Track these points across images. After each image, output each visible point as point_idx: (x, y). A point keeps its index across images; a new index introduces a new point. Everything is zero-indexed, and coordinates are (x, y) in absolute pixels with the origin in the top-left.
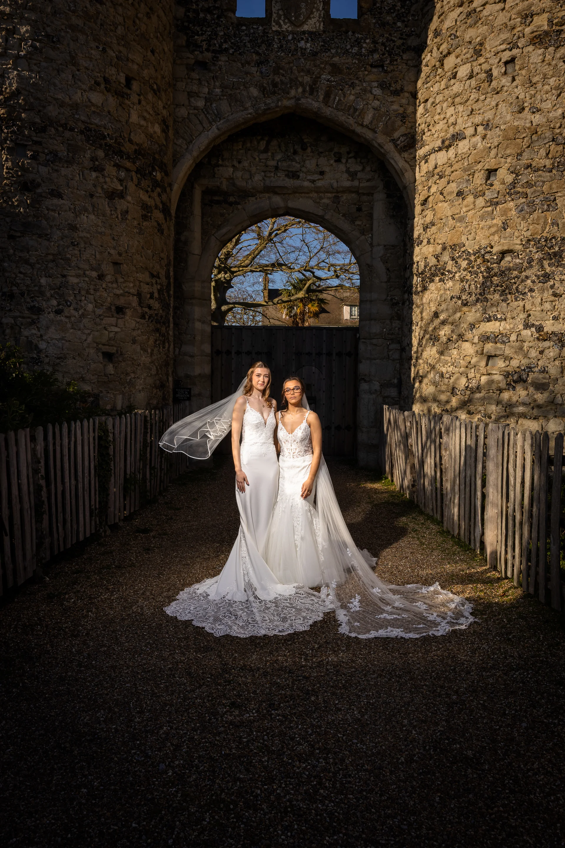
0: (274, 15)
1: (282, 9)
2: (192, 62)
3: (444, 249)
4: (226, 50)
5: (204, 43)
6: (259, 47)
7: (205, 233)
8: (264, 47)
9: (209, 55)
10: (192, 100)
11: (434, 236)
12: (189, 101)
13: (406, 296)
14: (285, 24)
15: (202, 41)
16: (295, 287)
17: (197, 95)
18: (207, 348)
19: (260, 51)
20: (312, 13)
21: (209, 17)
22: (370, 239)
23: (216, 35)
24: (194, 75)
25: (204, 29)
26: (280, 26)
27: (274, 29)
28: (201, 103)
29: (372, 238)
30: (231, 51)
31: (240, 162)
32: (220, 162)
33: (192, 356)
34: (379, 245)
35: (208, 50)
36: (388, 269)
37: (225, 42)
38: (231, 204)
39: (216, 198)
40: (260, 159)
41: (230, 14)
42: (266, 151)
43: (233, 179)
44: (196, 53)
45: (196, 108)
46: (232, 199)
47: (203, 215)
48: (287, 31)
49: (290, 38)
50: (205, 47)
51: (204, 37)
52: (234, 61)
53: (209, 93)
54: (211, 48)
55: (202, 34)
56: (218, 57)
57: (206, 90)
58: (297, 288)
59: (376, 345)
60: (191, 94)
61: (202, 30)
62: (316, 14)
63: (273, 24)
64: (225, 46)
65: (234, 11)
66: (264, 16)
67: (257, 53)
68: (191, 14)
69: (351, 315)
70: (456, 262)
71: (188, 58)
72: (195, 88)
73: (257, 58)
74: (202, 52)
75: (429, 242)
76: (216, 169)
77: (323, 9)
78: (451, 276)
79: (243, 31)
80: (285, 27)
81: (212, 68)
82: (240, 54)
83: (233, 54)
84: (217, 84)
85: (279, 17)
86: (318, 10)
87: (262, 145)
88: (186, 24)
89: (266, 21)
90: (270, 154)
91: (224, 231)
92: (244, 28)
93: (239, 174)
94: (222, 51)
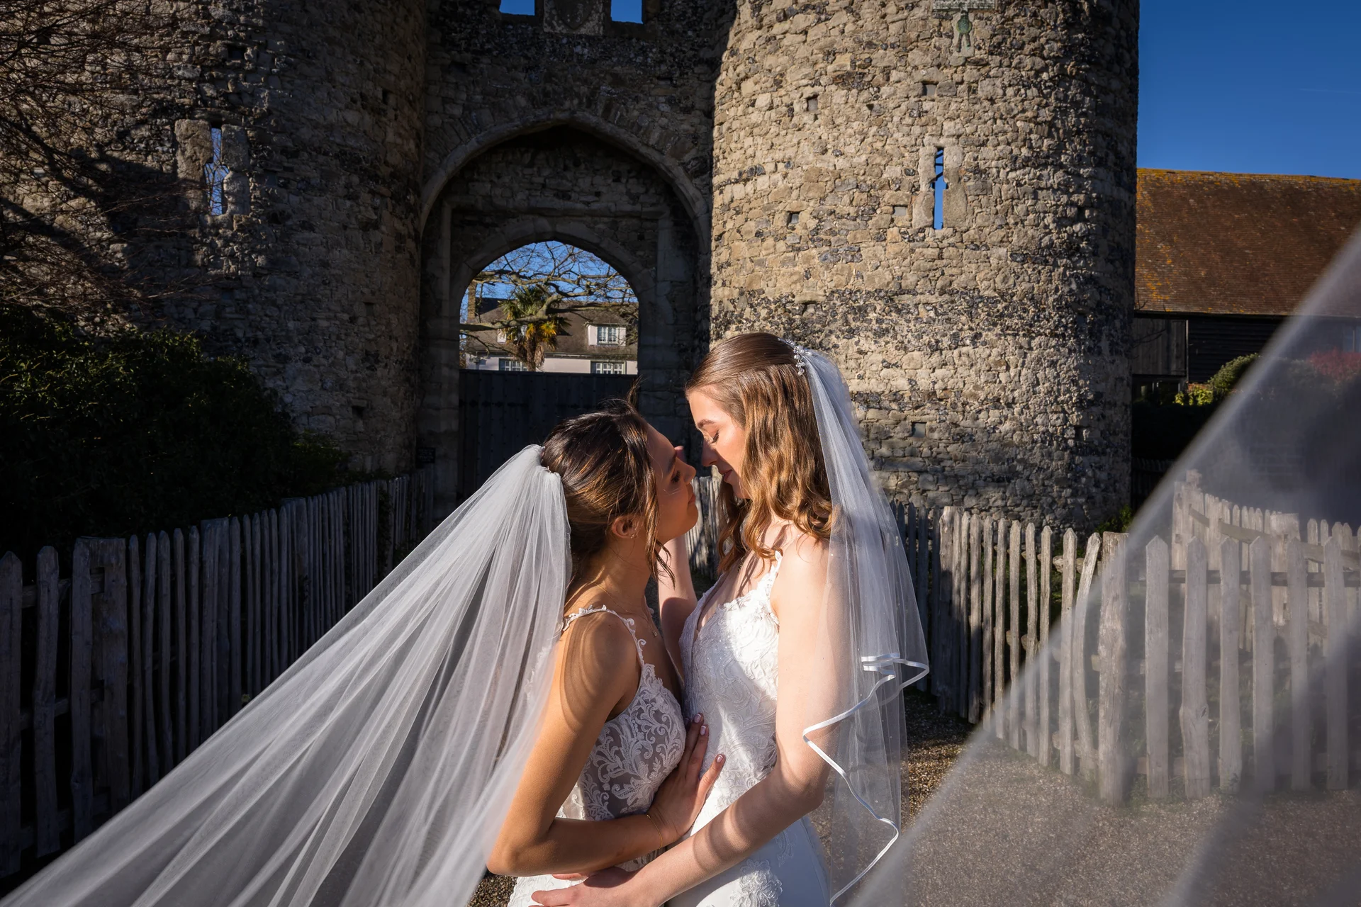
0: (546, 15)
1: (555, 8)
2: (449, 62)
3: (742, 294)
4: (489, 51)
5: (463, 42)
6: (528, 50)
7: (454, 258)
8: (533, 50)
9: (469, 56)
10: (447, 106)
11: (729, 278)
12: (444, 109)
13: (696, 342)
14: (559, 25)
15: (460, 40)
16: (522, 300)
17: (453, 101)
18: (455, 399)
19: (529, 55)
20: (590, 15)
21: (469, 12)
22: (653, 273)
23: (478, 33)
24: (451, 78)
25: (463, 25)
26: (553, 27)
27: (546, 30)
28: (457, 111)
29: (656, 271)
30: (495, 53)
31: (499, 177)
32: (476, 176)
33: (438, 409)
34: (664, 281)
35: (467, 50)
36: (675, 309)
37: (488, 42)
38: (487, 226)
39: (468, 218)
40: (524, 175)
41: (494, 10)
42: (531, 165)
43: (491, 196)
44: (453, 52)
45: (452, 116)
46: (488, 220)
47: (453, 239)
48: (561, 34)
49: (565, 41)
50: (463, 46)
51: (463, 35)
52: (499, 65)
53: (467, 99)
54: (472, 48)
55: (461, 32)
56: (478, 59)
57: (464, 96)
58: (526, 301)
59: (660, 399)
60: (446, 100)
61: (460, 27)
62: (595, 16)
63: (545, 24)
64: (487, 46)
65: (498, 7)
66: (532, 13)
67: (526, 57)
68: (447, 8)
69: (599, 339)
70: (755, 310)
71: (444, 58)
72: (451, 93)
73: (526, 62)
74: (460, 52)
75: (724, 284)
76: (470, 184)
77: (603, 11)
78: (749, 325)
79: (509, 30)
80: (559, 29)
81: (472, 71)
82: (505, 56)
83: (496, 57)
84: (478, 89)
85: (552, 17)
86: (597, 12)
87: (527, 158)
88: (441, 18)
89: (536, 20)
90: (535, 169)
91: (478, 257)
92: (511, 27)
93: (498, 191)
94: (483, 52)
